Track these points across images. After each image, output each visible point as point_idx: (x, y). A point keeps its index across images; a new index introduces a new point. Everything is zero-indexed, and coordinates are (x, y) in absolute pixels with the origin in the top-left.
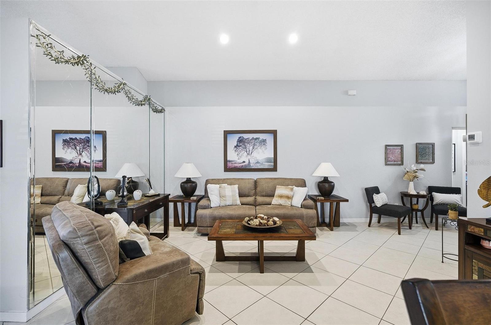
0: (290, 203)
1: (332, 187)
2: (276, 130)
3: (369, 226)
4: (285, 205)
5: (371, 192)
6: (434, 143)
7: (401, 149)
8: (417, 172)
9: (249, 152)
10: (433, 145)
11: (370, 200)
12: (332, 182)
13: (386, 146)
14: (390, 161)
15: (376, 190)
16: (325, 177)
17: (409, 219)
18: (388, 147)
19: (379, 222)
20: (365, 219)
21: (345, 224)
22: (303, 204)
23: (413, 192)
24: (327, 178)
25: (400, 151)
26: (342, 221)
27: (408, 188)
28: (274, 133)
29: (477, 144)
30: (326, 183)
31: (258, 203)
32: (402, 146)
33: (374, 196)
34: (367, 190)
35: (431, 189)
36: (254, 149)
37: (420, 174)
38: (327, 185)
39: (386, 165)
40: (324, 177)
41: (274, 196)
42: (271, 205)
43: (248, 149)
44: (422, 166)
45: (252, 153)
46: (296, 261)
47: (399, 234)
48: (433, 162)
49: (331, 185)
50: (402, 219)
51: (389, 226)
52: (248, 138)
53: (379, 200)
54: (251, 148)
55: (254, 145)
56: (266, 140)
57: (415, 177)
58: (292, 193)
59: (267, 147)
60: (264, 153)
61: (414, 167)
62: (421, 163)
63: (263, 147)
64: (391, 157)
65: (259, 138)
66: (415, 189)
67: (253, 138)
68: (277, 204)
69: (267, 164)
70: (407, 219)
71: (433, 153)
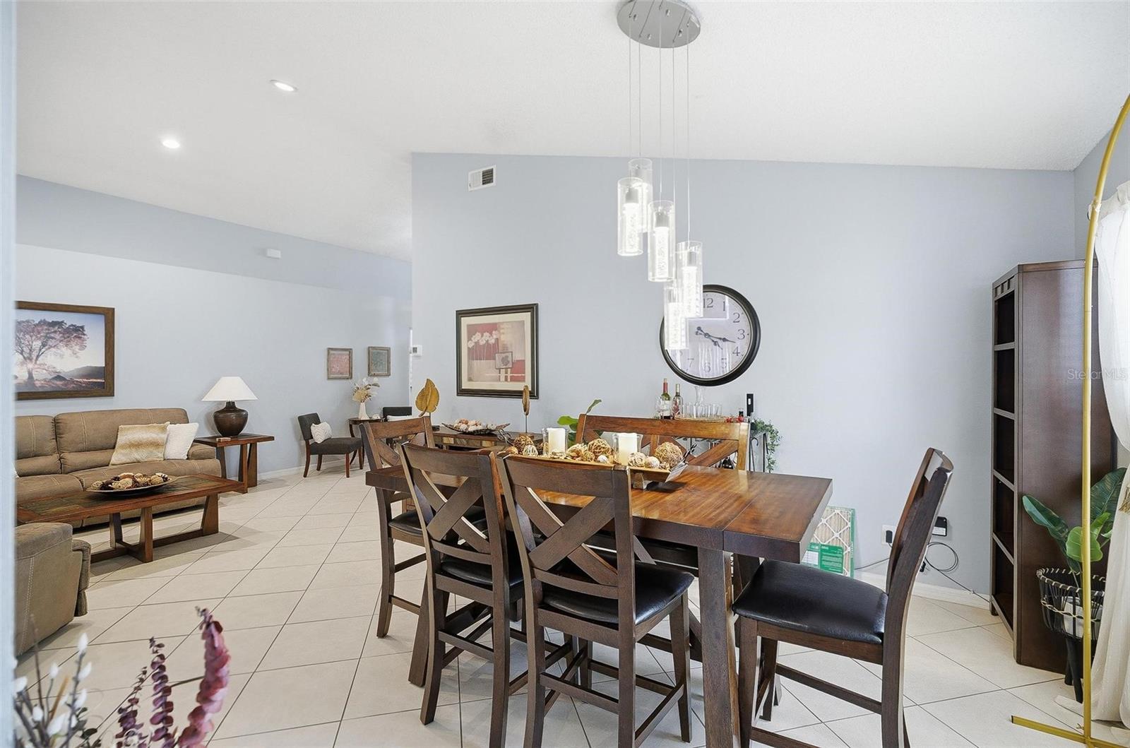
0: (161, 455)
1: (243, 419)
2: (114, 309)
3: (305, 476)
4: (150, 459)
5: (306, 423)
6: (390, 348)
7: (349, 355)
8: (369, 389)
9: (30, 354)
10: (388, 350)
11: (307, 435)
12: (243, 411)
13: (329, 349)
14: (334, 373)
15: (315, 419)
16: (229, 403)
17: (360, 455)
18: (332, 352)
19: (319, 469)
20: (296, 468)
21: (264, 482)
22: (191, 452)
23: (364, 417)
24: (234, 403)
25: (348, 357)
26: (260, 476)
27: (358, 412)
28: (108, 315)
29: (418, 357)
30: (231, 412)
31: (68, 468)
32: (350, 351)
33: (312, 428)
34: (301, 419)
35: (387, 411)
36: (47, 347)
37: (374, 392)
38: (233, 416)
39: (329, 379)
40: (227, 403)
41: (114, 448)
42: (108, 466)
43: (27, 346)
44: (376, 380)
45: (38, 356)
46: (203, 536)
47: (348, 476)
48: (389, 375)
49: (242, 416)
50: (351, 455)
51: (335, 471)
52: (28, 321)
53: (320, 433)
54: (37, 344)
55: (48, 338)
56: (82, 327)
57: (368, 396)
58: (164, 436)
59: (88, 343)
60: (77, 357)
61: (365, 381)
62: (374, 375)
63: (73, 344)
64: (336, 368)
65: (62, 322)
66: (367, 413)
67: (43, 323)
68: (128, 461)
69: (85, 380)
70: (357, 458)
71: (389, 362)
